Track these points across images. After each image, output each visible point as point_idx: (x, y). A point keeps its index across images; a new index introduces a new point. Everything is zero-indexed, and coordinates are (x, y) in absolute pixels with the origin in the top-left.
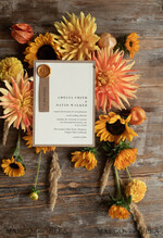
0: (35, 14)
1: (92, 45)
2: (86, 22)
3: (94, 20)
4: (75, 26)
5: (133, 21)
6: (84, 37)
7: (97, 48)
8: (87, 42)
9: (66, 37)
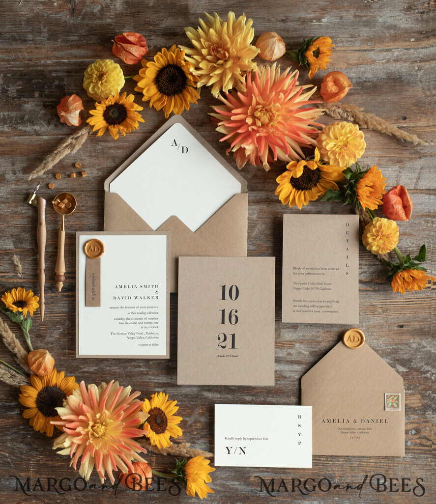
0: (152, 17)
1: (247, 61)
2: (237, 27)
3: (251, 22)
4: (219, 34)
5: (315, 23)
6: (233, 51)
7: (254, 65)
8: (238, 58)
9: (204, 52)
